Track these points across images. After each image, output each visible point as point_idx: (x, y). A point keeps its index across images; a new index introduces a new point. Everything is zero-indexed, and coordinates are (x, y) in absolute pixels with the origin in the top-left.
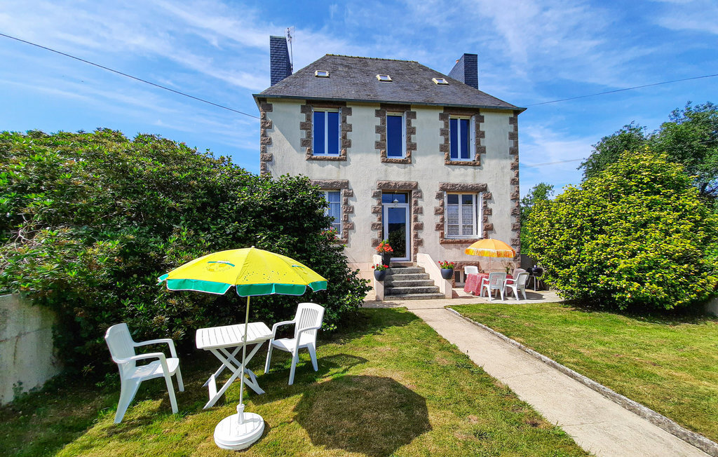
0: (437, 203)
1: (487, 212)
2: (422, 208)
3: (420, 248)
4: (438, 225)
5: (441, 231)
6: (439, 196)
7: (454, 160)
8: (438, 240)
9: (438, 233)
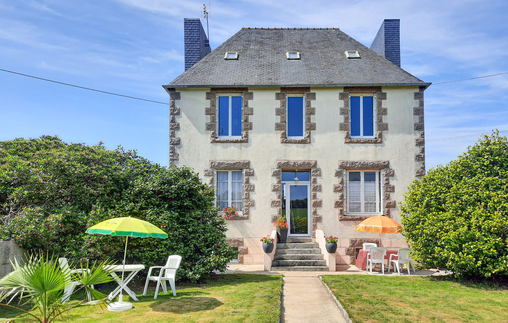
0: (336, 181)
1: (390, 189)
2: (320, 186)
3: (318, 225)
4: (337, 202)
5: (340, 208)
6: (338, 174)
7: (355, 138)
8: (338, 217)
9: (338, 211)
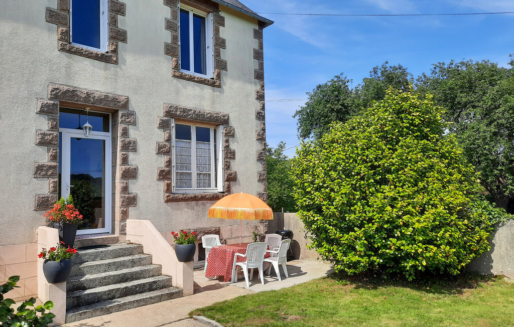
0: (161, 136)
1: (230, 155)
2: (135, 142)
3: (132, 210)
4: (162, 171)
5: (166, 182)
6: (164, 125)
7: (185, 72)
8: (162, 196)
9: (162, 185)
